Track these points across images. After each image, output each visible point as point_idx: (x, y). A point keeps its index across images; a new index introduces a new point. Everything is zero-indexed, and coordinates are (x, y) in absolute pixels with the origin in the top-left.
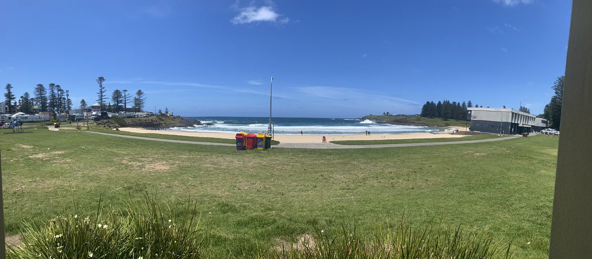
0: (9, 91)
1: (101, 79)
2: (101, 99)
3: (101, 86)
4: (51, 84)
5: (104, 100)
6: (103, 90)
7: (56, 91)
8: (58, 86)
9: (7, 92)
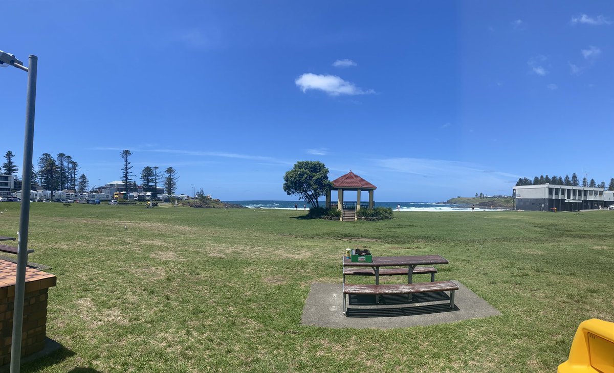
0: (9, 159)
1: (127, 153)
2: (126, 177)
3: (126, 161)
4: (60, 154)
5: (129, 178)
6: (129, 166)
7: (65, 164)
8: (69, 157)
9: (6, 161)
